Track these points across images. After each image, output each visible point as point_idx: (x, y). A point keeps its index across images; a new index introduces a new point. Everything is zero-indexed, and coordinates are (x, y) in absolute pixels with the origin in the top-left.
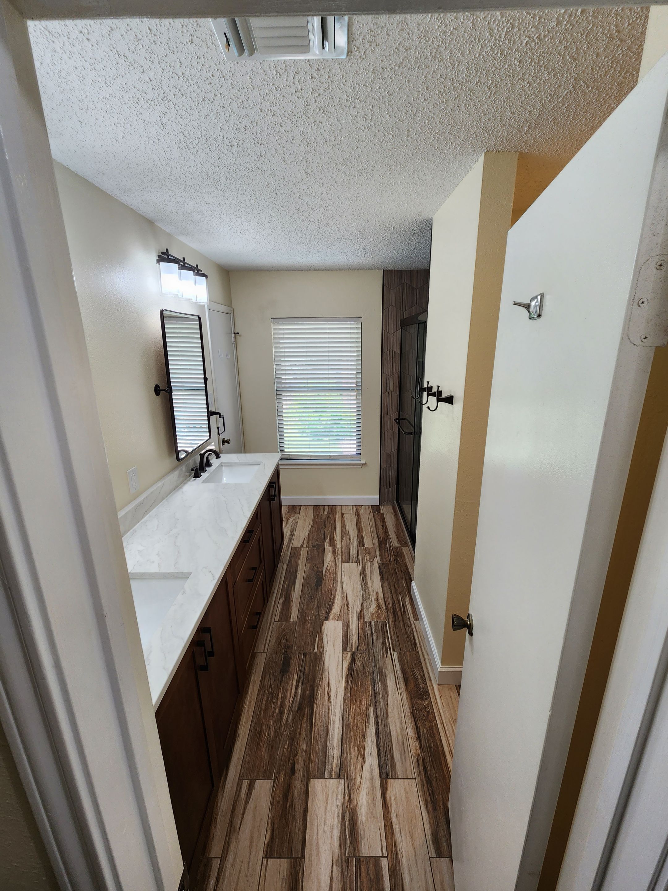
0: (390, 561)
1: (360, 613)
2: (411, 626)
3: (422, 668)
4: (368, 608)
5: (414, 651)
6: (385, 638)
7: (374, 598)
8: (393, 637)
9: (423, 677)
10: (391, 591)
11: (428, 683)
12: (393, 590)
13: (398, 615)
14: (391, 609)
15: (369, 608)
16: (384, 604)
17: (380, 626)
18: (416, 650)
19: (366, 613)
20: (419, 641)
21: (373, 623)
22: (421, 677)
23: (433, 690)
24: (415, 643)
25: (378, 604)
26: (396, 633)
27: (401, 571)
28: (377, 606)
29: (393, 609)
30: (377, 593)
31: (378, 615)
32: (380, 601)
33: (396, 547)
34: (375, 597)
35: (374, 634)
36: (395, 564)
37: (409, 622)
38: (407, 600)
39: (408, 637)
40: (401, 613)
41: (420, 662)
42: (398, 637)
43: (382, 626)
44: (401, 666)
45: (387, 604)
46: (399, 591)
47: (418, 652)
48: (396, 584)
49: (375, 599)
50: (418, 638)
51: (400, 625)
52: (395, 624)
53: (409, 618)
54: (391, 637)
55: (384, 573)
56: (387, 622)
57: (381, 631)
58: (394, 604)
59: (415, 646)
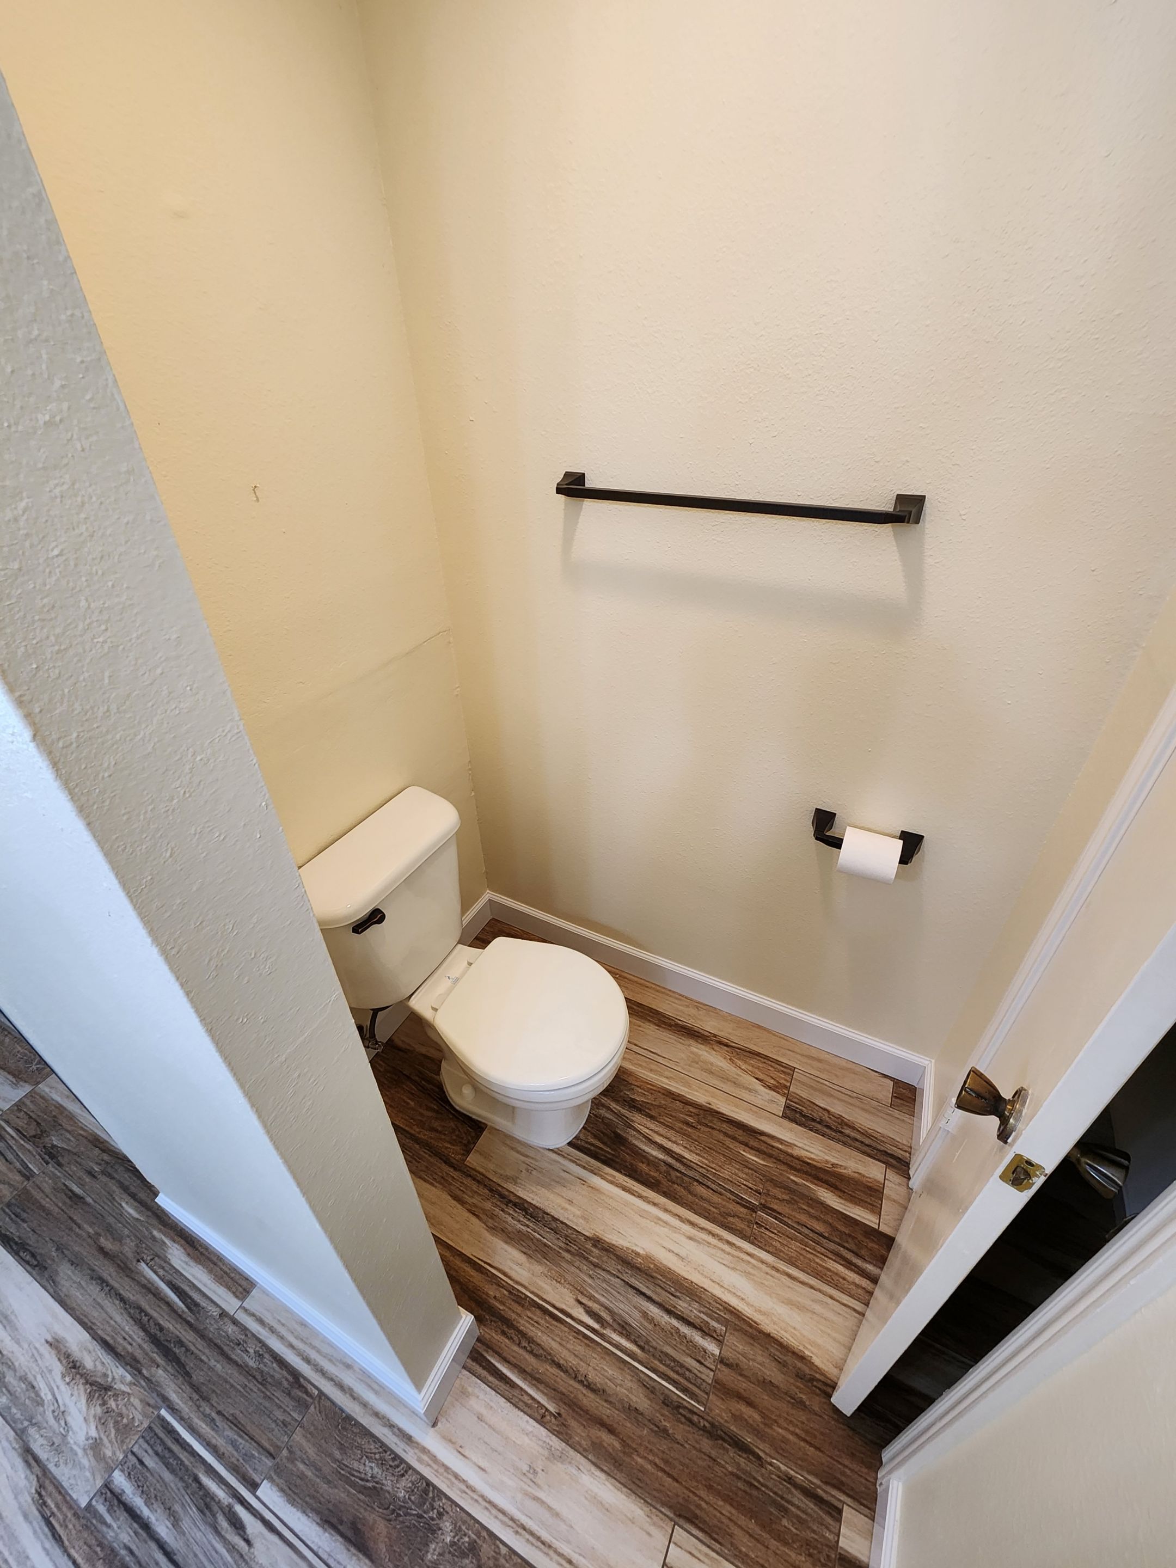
0: (27, 1175)
1: (42, 1504)
2: (244, 1330)
3: (367, 1433)
4: (59, 1446)
5: (307, 1407)
6: (197, 1480)
7: (58, 1377)
8: (220, 1442)
9: (387, 1456)
10: (102, 1281)
11: (410, 1457)
12: (108, 1271)
13: (180, 1343)
14: (145, 1346)
15: (64, 1436)
16: (108, 1359)
17: (150, 1462)
18: (310, 1396)
19: (63, 1473)
20: (300, 1354)
21: (120, 1480)
22: (382, 1463)
23: (434, 1458)
24: (296, 1375)
25: (87, 1382)
26: (219, 1413)
27: (91, 1173)
28: (90, 1397)
29: (155, 1341)
30: (56, 1344)
31: (116, 1422)
32: (88, 1363)
33: (19, 1106)
34: (58, 1368)
35: (153, 1519)
36: (51, 1168)
37: (231, 1329)
38: (177, 1256)
39: (263, 1380)
40: (188, 1322)
41: (349, 1418)
42: (235, 1423)
43: (159, 1449)
44: (313, 1510)
45: (122, 1345)
46: (130, 1255)
47: (321, 1394)
48: (102, 1241)
49: (63, 1376)
50: (291, 1346)
51: (211, 1369)
52: (192, 1386)
53: (223, 1314)
54: (213, 1449)
55: (32, 1240)
56: (163, 1412)
57: (167, 1476)
58: (145, 1319)
59: (301, 1386)
